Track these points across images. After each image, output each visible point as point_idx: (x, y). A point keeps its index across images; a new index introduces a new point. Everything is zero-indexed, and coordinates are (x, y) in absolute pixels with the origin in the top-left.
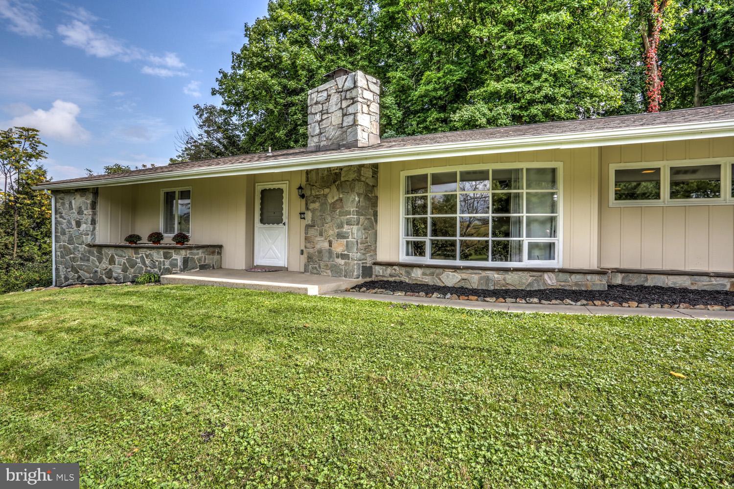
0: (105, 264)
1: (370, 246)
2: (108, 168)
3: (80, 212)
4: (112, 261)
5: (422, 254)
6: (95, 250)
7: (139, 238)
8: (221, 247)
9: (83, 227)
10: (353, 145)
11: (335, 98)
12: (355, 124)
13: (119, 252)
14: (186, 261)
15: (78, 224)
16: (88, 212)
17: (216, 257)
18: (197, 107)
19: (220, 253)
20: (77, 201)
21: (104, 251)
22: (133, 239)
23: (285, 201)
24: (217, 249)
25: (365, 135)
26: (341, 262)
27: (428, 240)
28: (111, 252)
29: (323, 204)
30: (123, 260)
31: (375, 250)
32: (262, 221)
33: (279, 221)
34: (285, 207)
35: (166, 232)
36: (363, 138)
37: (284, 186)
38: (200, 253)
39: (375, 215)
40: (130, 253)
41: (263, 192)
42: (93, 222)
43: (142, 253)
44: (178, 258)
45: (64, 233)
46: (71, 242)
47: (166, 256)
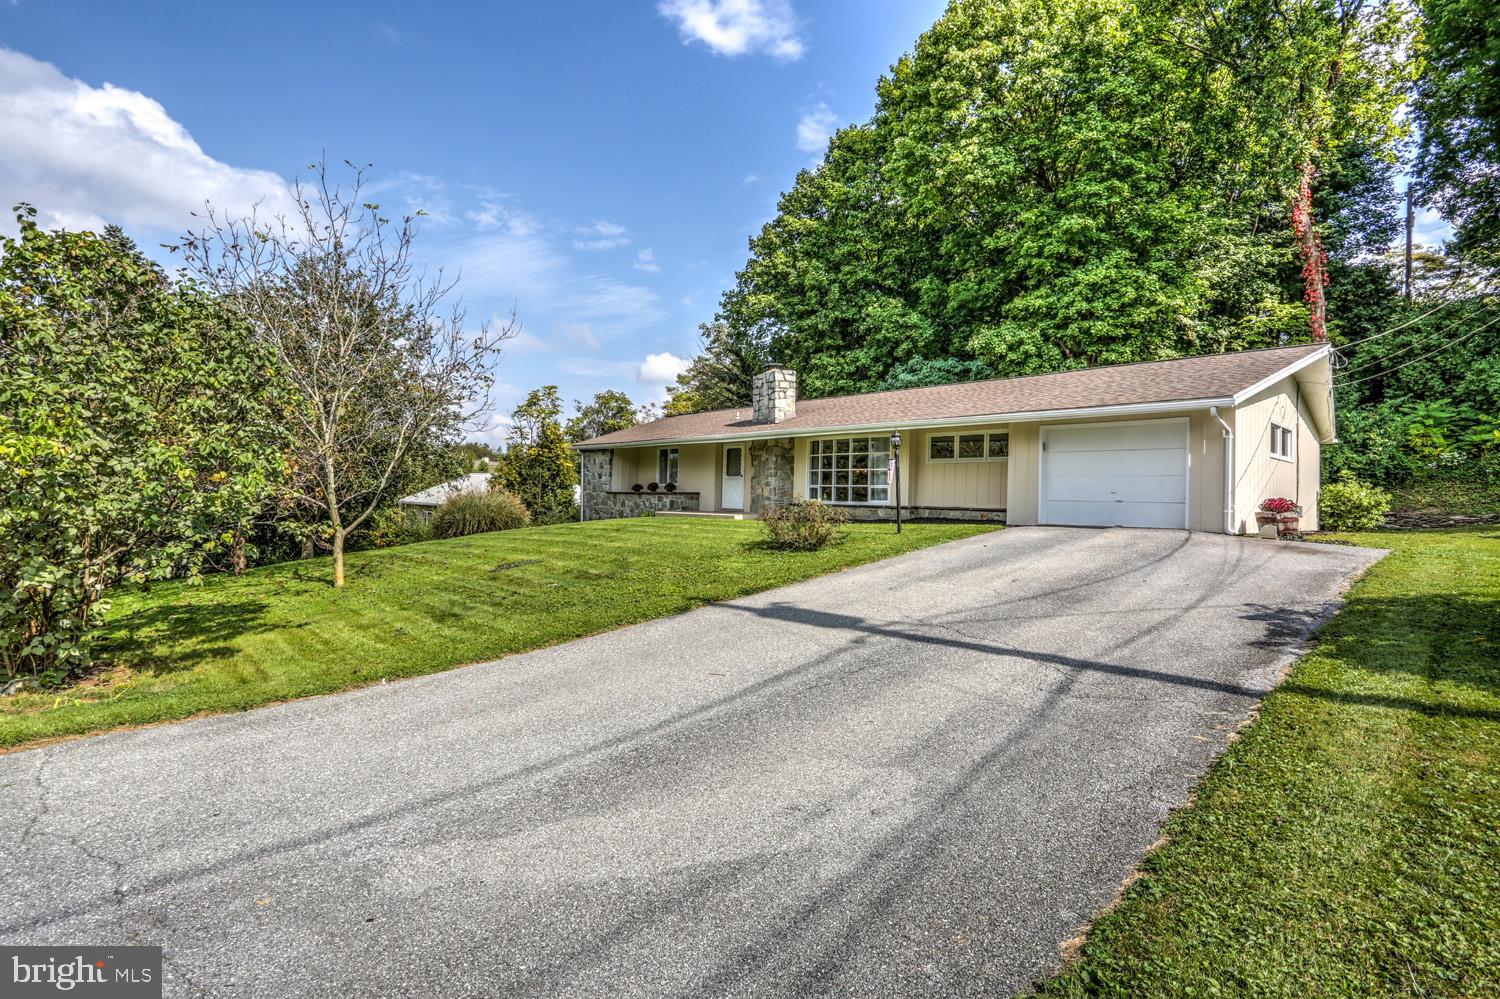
0: (618, 507)
1: (786, 492)
2: (599, 397)
3: (601, 467)
4: (623, 504)
5: (816, 496)
6: (611, 496)
7: (640, 487)
8: (698, 494)
9: (604, 478)
10: (773, 422)
11: (765, 385)
12: (774, 407)
13: (629, 497)
14: (672, 503)
15: (600, 476)
16: (607, 467)
17: (695, 502)
18: (702, 327)
19: (697, 499)
20: (600, 458)
21: (618, 496)
22: (637, 488)
23: (742, 458)
24: (695, 496)
25: (782, 414)
26: (767, 502)
27: (819, 486)
28: (622, 497)
29: (760, 462)
30: (631, 504)
31: (792, 495)
32: (728, 474)
33: (739, 474)
34: (742, 462)
35: (661, 482)
36: (779, 416)
37: (742, 447)
38: (682, 499)
39: (792, 469)
40: (636, 497)
41: (729, 451)
42: (611, 475)
43: (644, 497)
44: (667, 500)
45: (589, 483)
46: (594, 490)
47: (660, 500)
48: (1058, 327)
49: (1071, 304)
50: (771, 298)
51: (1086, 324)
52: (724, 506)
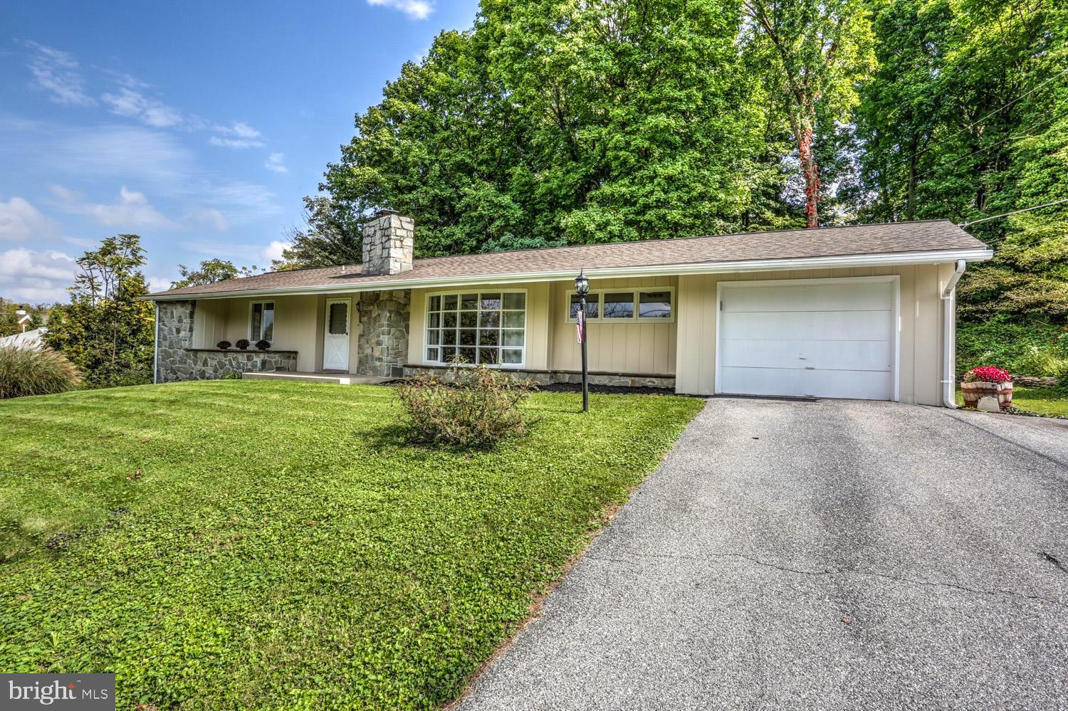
0: (199, 366)
1: (401, 352)
3: (180, 321)
4: (205, 363)
5: (436, 358)
6: (191, 354)
7: (229, 344)
8: (296, 353)
9: (182, 334)
10: (387, 273)
11: (379, 234)
12: (389, 256)
13: (212, 355)
14: (264, 363)
15: (178, 331)
16: (187, 321)
17: (292, 361)
18: (306, 199)
19: (295, 358)
20: (179, 311)
21: (199, 354)
22: (224, 346)
23: (348, 314)
24: (293, 354)
25: (398, 265)
26: (378, 363)
27: (439, 347)
28: (204, 355)
29: (369, 318)
30: (215, 363)
31: (406, 355)
32: (331, 331)
33: (343, 331)
34: (348, 319)
35: (253, 339)
36: (394, 267)
37: (348, 302)
38: (277, 357)
39: (407, 327)
40: (220, 356)
41: (333, 306)
42: (191, 330)
43: (230, 356)
44: (258, 360)
45: (165, 339)
46: (171, 346)
47: (249, 359)
48: (637, 213)
49: (652, 192)
50: (376, 171)
51: (663, 211)
52: (327, 366)
